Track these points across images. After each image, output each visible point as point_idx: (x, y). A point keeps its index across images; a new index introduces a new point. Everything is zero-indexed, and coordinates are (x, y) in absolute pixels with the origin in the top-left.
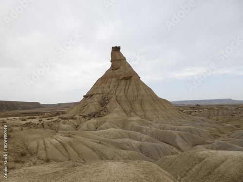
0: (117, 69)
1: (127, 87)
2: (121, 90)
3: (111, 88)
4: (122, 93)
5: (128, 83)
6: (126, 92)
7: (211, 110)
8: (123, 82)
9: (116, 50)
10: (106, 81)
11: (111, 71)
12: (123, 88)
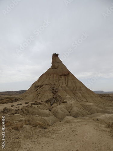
0: (56, 68)
1: (66, 81)
2: (63, 82)
3: (54, 81)
4: (64, 85)
5: (67, 78)
6: (67, 84)
7: (108, 97)
8: (63, 77)
9: (55, 56)
10: (49, 76)
11: (52, 70)
12: (64, 81)
